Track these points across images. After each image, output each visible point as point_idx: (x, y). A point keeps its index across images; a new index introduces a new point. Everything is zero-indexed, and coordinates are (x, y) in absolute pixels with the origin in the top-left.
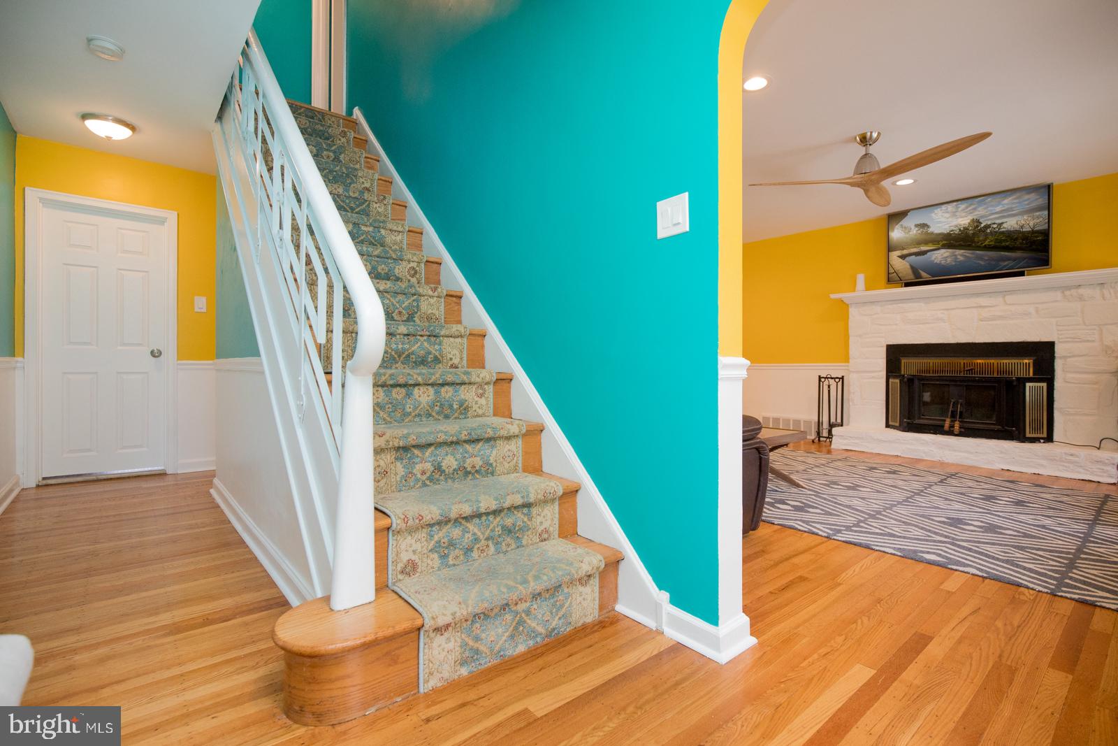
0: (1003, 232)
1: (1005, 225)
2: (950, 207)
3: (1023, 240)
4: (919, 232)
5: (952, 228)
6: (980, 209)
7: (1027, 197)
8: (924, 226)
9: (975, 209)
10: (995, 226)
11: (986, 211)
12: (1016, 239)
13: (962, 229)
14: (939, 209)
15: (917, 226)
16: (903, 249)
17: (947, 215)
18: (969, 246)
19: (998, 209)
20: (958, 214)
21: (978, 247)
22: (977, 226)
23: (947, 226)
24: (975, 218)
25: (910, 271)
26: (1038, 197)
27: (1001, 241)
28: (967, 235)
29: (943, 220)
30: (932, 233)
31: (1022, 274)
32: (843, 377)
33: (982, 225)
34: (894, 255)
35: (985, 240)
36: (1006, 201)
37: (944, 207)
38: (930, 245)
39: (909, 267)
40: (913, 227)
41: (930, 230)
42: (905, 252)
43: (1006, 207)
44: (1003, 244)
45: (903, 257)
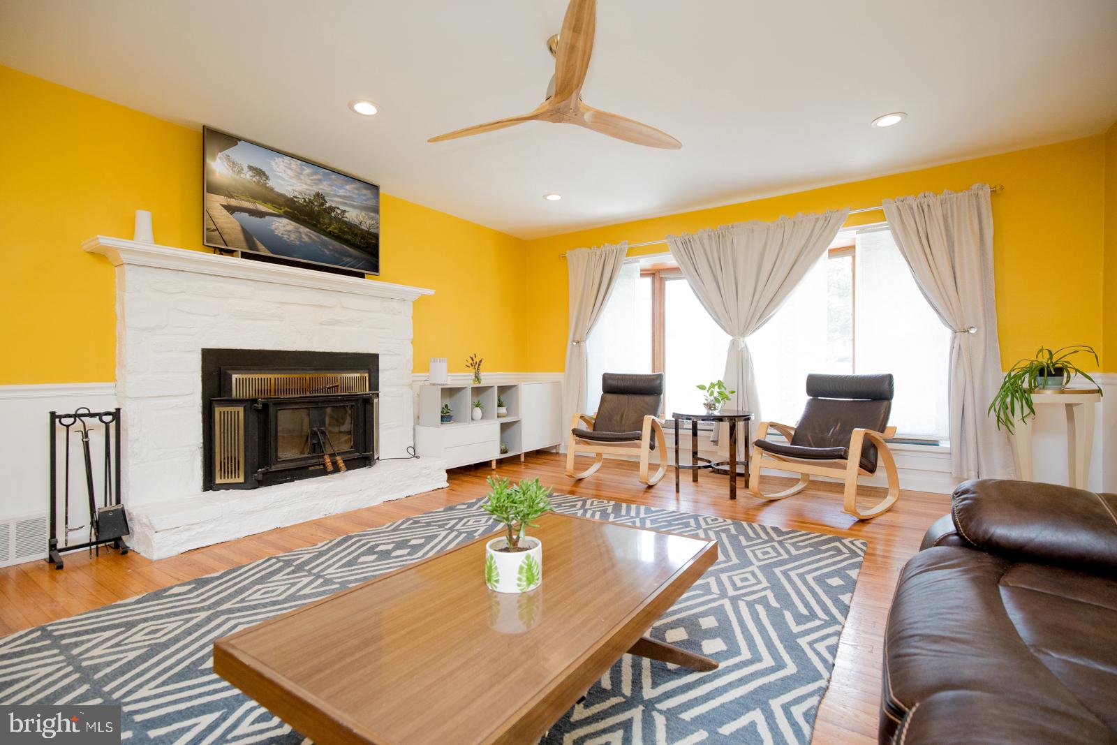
0: (345, 223)
1: (347, 214)
2: (295, 164)
3: (362, 238)
4: (254, 179)
5: (296, 194)
6: (325, 183)
7: (364, 192)
8: (259, 173)
9: (320, 180)
10: (339, 212)
11: (330, 189)
12: (356, 235)
13: (307, 200)
14: (280, 159)
15: (251, 168)
16: (231, 197)
17: (289, 172)
18: (315, 225)
19: (342, 192)
20: (302, 177)
21: (324, 230)
22: (322, 204)
23: (290, 188)
24: (321, 192)
25: (241, 236)
26: (372, 197)
27: (344, 232)
28: (312, 210)
29: (285, 176)
30: (272, 190)
31: (362, 276)
32: (118, 410)
33: (328, 205)
34: (216, 202)
35: (330, 224)
36: (348, 187)
37: (287, 159)
38: (269, 205)
39: (239, 228)
40: (246, 169)
41: (270, 184)
42: (234, 202)
43: (348, 194)
44: (346, 236)
45: (231, 209)
